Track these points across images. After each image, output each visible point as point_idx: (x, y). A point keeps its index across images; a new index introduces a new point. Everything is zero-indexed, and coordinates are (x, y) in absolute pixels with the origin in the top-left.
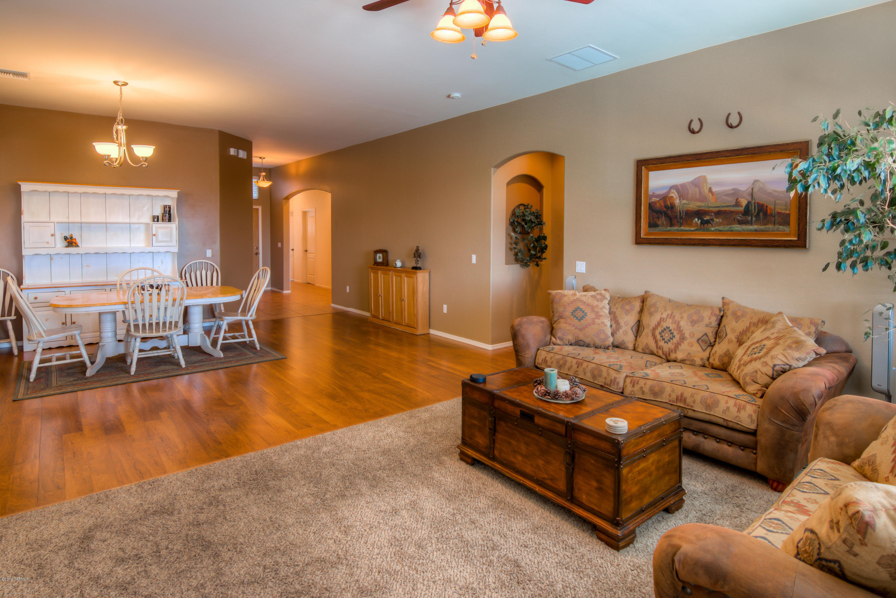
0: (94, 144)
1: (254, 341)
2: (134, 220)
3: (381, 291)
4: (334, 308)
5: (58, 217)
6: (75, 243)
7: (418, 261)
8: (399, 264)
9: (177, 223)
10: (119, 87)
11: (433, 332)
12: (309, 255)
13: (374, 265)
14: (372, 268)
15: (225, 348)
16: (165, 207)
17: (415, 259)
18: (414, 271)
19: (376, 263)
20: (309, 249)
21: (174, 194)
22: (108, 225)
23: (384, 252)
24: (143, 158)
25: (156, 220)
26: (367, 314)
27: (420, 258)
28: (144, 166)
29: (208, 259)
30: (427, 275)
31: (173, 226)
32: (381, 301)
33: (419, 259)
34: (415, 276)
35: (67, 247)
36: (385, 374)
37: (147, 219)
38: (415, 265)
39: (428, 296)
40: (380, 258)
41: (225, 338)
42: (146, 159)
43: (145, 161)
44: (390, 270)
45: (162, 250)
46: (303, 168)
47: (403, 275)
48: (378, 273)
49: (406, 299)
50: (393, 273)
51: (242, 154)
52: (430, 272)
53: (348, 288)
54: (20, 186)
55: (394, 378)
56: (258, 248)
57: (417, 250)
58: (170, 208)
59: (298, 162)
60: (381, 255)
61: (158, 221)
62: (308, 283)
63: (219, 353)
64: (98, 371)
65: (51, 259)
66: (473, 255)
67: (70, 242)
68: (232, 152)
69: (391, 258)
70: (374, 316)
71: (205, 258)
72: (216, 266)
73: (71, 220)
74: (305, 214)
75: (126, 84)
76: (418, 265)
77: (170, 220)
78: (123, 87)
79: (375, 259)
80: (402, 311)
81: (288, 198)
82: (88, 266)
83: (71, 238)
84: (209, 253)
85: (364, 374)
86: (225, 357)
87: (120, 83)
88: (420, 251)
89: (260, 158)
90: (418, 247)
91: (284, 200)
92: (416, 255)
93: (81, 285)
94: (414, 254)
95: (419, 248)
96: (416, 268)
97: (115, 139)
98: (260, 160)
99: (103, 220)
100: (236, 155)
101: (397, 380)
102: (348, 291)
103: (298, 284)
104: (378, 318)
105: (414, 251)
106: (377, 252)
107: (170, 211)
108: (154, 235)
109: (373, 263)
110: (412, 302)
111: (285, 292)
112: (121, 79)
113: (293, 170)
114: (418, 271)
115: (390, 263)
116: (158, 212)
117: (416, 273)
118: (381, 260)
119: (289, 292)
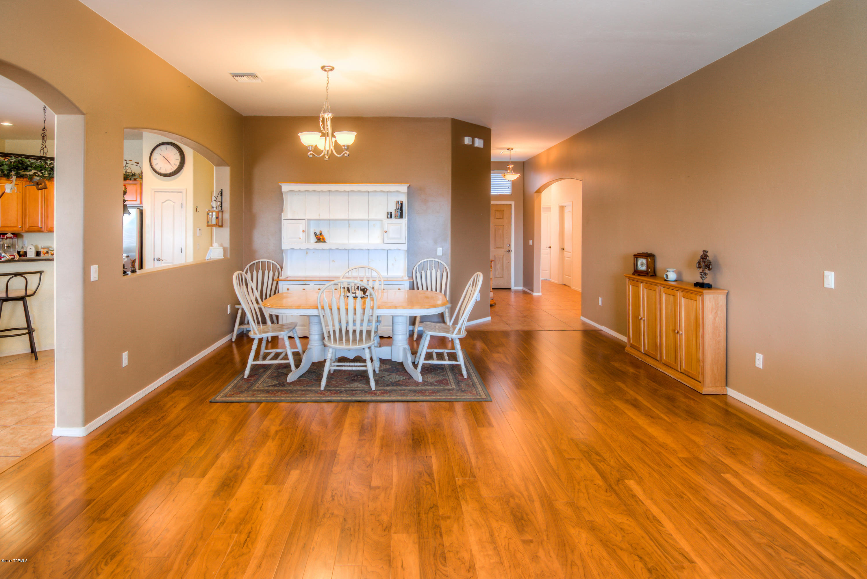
0: (299, 134)
1: (459, 366)
2: (372, 217)
3: (644, 313)
4: (584, 324)
5: (313, 215)
6: (323, 239)
7: (705, 274)
8: (672, 276)
9: (407, 219)
10: (326, 73)
11: (731, 392)
12: (566, 254)
13: (633, 274)
14: (630, 279)
15: (427, 370)
16: (398, 202)
17: (701, 270)
18: (698, 289)
19: (637, 272)
20: (566, 248)
21: (404, 188)
22: (350, 222)
23: (650, 256)
24: (344, 146)
25: (389, 216)
26: (624, 339)
27: (709, 269)
28: (346, 155)
29: (439, 257)
30: (722, 298)
31: (403, 223)
32: (644, 327)
33: (707, 271)
34: (699, 298)
35: (316, 242)
36: (631, 483)
37: (384, 216)
38: (700, 280)
39: (724, 334)
40: (642, 264)
41: (429, 356)
42: (348, 147)
43: (347, 150)
44: (657, 284)
45: (393, 247)
46: (554, 156)
47: (679, 294)
48: (638, 287)
49: (683, 332)
50: (663, 289)
51: (479, 143)
52: (728, 294)
53: (600, 299)
54: (281, 187)
55: (648, 503)
56: (510, 245)
57: (704, 256)
58: (402, 204)
59: (549, 149)
60: (644, 261)
61: (391, 217)
62: (565, 285)
63: (418, 377)
64: (300, 377)
65: (307, 253)
66: (826, 273)
67: (320, 238)
68: (467, 140)
69: (660, 265)
70: (632, 346)
71: (436, 256)
72: (446, 266)
73: (322, 217)
74: (562, 208)
75: (332, 69)
76: (706, 281)
77: (401, 216)
78: (330, 73)
79: (635, 265)
80: (676, 349)
81: (539, 191)
82: (334, 261)
83: (321, 234)
84: (440, 251)
85: (594, 472)
86: (424, 383)
87: (326, 68)
88: (710, 258)
89: (508, 149)
90: (705, 252)
91: (535, 194)
92: (702, 264)
93: (318, 279)
94: (699, 263)
95: (708, 254)
96: (701, 285)
97: (322, 129)
98: (507, 152)
99: (346, 217)
100: (471, 143)
101: (655, 510)
102: (600, 303)
103: (553, 284)
104: (638, 350)
105: (699, 257)
106: (638, 256)
107: (401, 207)
108: (386, 232)
109: (633, 271)
110: (694, 339)
111: (535, 294)
112: (328, 63)
113: (543, 161)
114: (705, 291)
115: (658, 273)
116: (392, 208)
117: (701, 294)
118: (644, 268)
119: (540, 294)
